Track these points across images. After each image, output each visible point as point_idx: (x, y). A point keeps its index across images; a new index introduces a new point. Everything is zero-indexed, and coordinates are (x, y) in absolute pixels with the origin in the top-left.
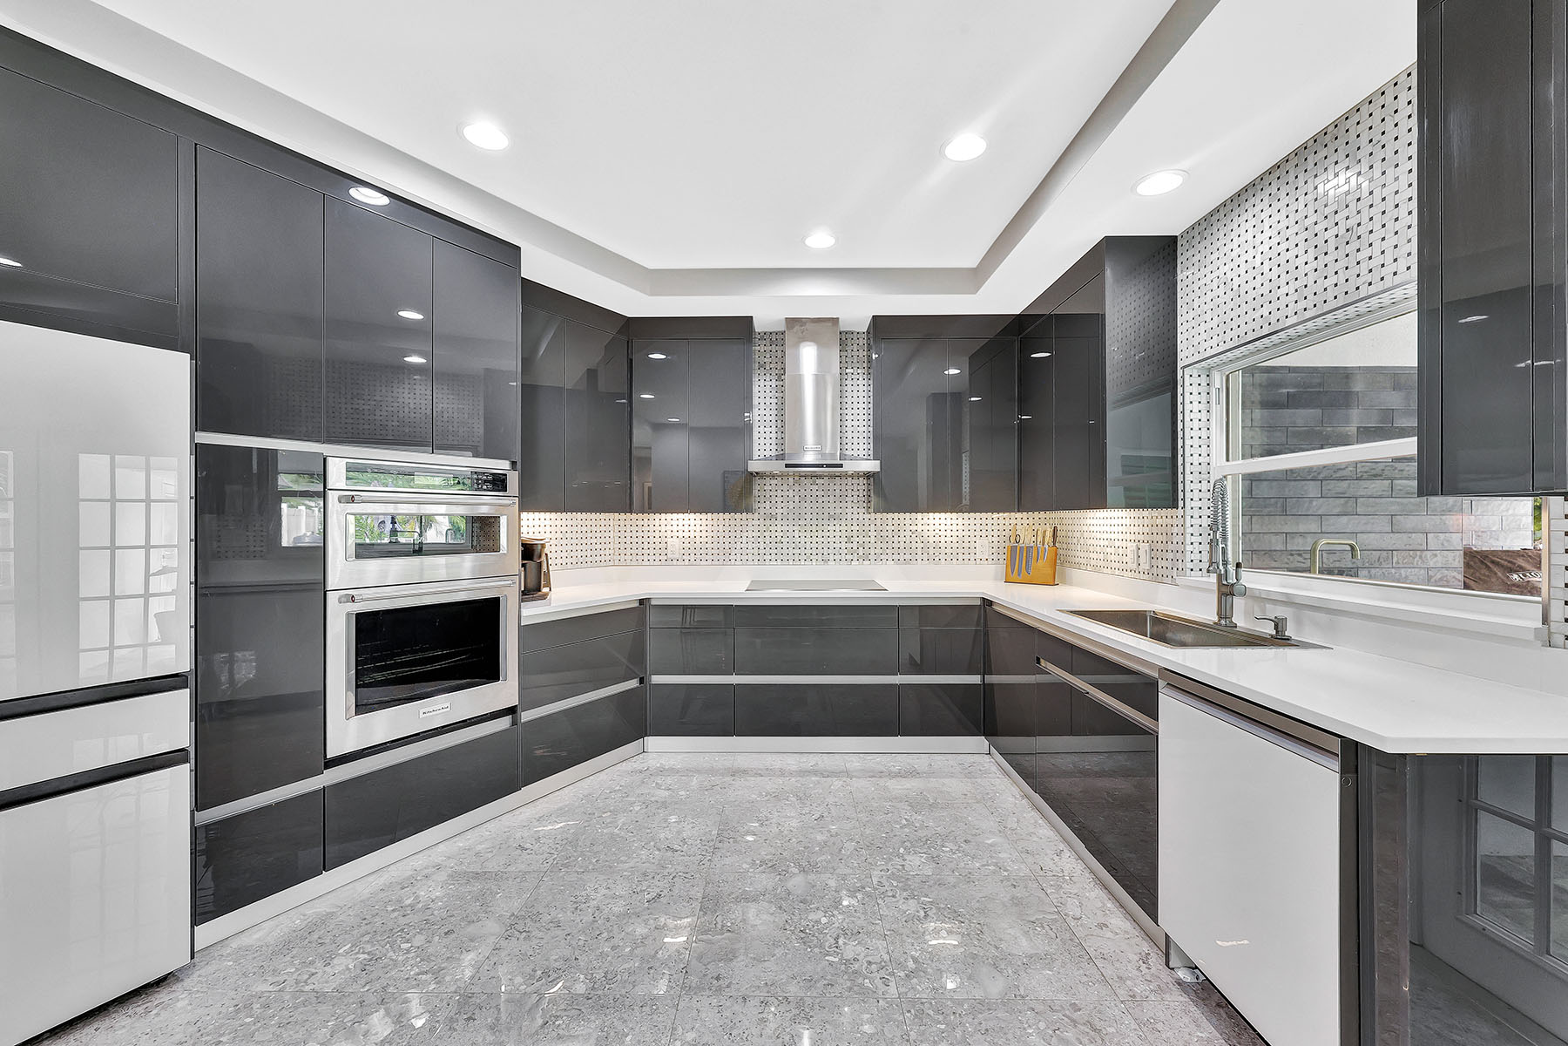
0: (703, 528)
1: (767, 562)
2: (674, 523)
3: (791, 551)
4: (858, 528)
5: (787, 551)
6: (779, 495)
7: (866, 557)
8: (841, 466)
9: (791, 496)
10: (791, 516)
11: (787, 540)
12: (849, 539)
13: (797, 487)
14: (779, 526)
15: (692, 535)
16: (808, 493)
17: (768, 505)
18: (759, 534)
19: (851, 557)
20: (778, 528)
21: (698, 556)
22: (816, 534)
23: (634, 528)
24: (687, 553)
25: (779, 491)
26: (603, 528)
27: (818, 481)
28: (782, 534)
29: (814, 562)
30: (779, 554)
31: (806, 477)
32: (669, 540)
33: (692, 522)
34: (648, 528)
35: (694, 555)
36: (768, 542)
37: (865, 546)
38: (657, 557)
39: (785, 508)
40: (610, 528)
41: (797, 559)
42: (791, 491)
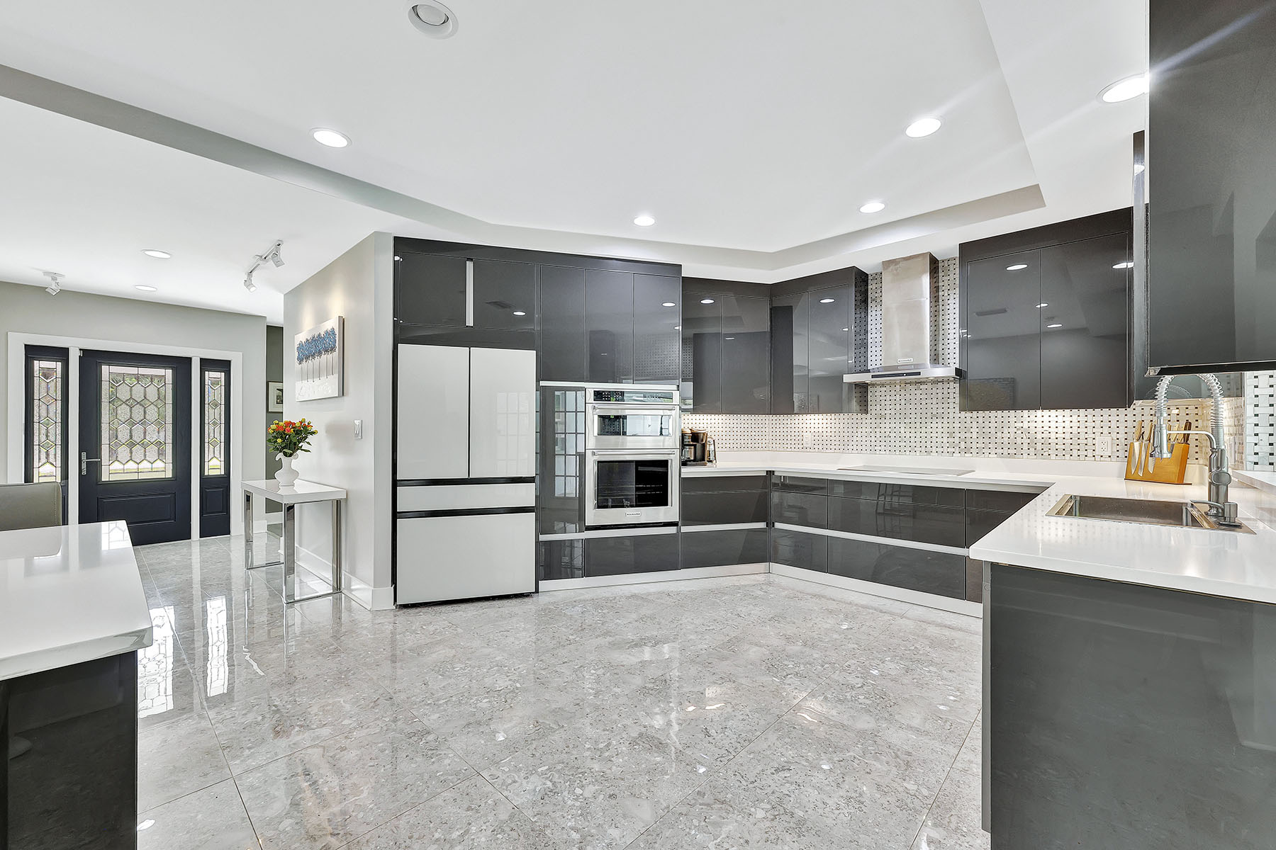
0: (829, 425)
1: (878, 452)
2: (808, 422)
3: (898, 444)
4: (959, 425)
5: (895, 444)
6: (888, 399)
7: (967, 450)
8: (919, 374)
9: (898, 399)
10: (898, 416)
11: (895, 435)
12: (951, 435)
13: (903, 392)
14: (888, 423)
15: (820, 430)
16: (913, 397)
17: (878, 407)
18: (871, 430)
19: (953, 450)
20: (887, 426)
21: (825, 446)
22: (920, 430)
23: (782, 426)
24: (816, 442)
25: (888, 396)
26: (760, 426)
27: (921, 387)
28: (890, 430)
29: (918, 453)
30: (888, 446)
31: (910, 383)
32: (804, 434)
33: (821, 421)
34: (791, 426)
35: (822, 444)
36: (878, 436)
37: (967, 440)
38: (797, 446)
39: (893, 410)
40: (766, 426)
41: (903, 451)
42: (898, 396)
